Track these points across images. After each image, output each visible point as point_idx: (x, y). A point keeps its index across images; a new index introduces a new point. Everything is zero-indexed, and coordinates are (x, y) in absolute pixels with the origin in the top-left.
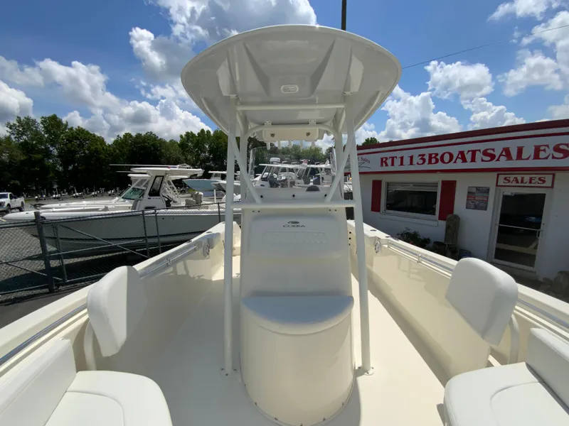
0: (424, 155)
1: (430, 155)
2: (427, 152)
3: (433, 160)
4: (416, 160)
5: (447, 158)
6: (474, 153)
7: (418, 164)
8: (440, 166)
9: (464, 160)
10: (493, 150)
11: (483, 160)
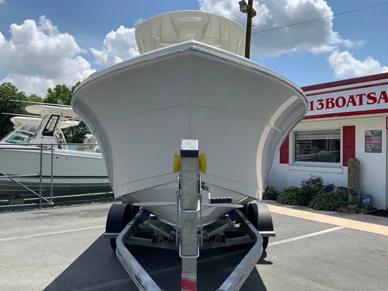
0: (322, 100)
1: (327, 100)
2: (324, 97)
3: (330, 105)
4: (316, 105)
5: (341, 102)
6: (361, 96)
7: (317, 109)
8: (336, 110)
9: (354, 104)
10: (374, 93)
11: (368, 103)
